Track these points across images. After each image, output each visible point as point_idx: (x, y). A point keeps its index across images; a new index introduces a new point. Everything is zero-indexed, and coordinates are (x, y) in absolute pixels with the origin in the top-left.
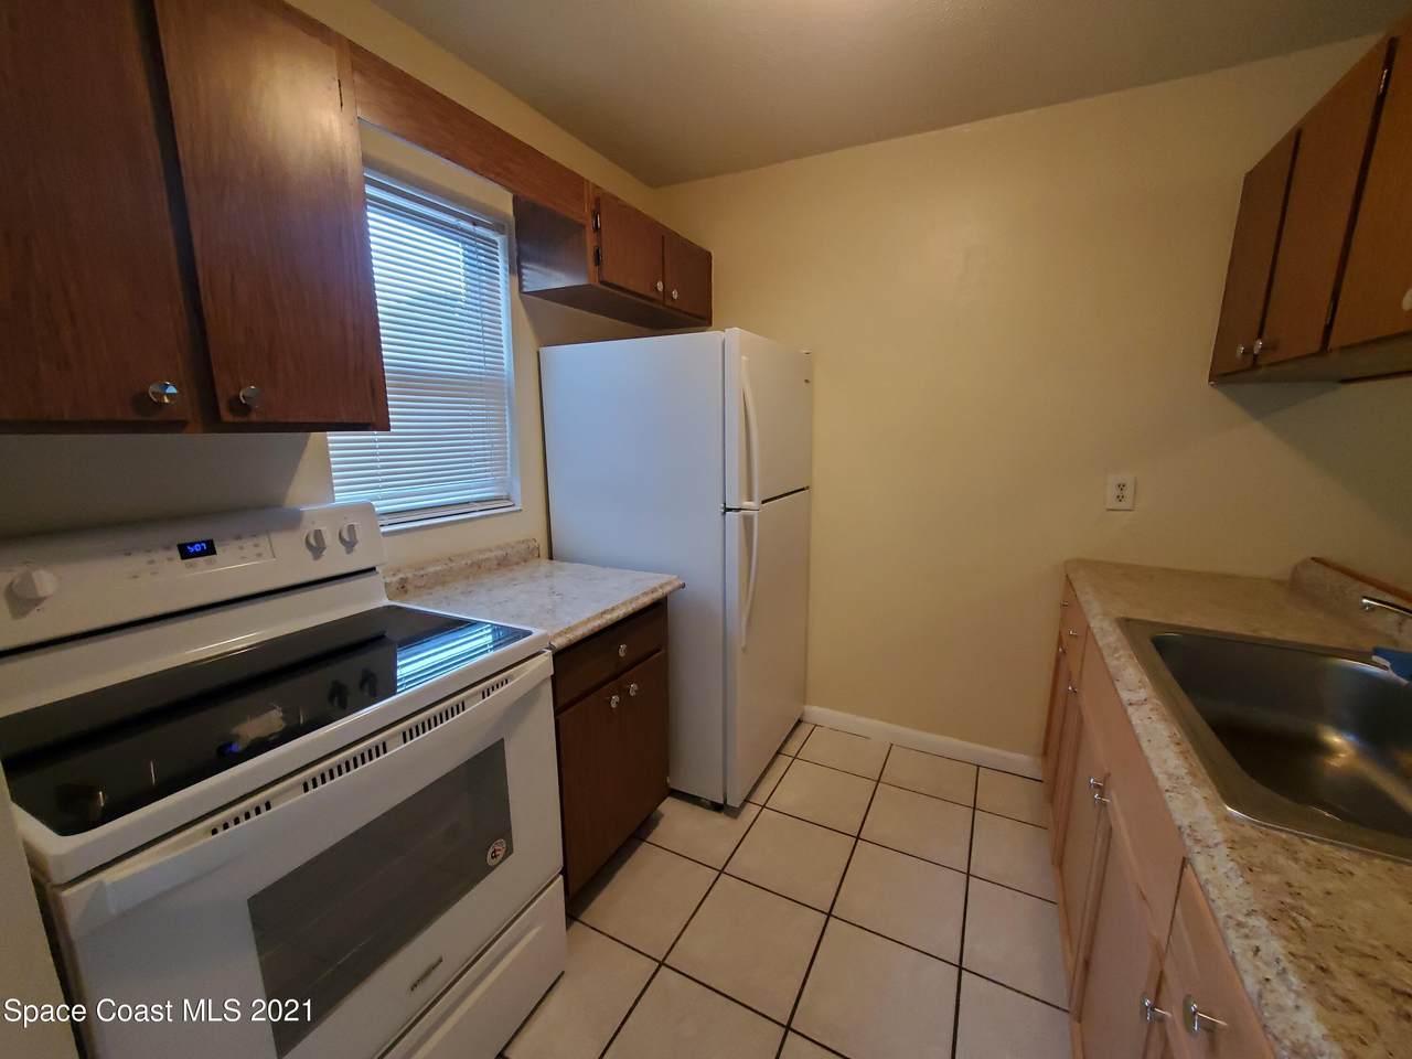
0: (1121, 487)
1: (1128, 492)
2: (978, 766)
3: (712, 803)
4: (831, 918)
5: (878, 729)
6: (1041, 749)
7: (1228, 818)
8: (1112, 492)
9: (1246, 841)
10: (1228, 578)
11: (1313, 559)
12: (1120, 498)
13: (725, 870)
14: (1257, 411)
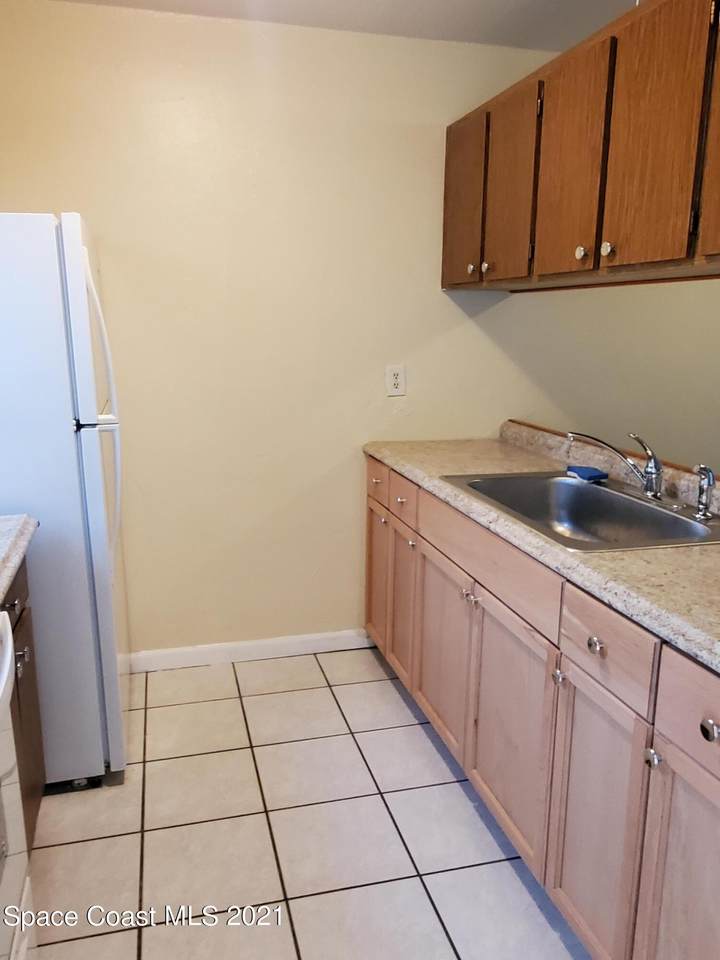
0: (396, 376)
1: (401, 380)
2: (315, 654)
3: (89, 779)
4: (270, 814)
5: (216, 652)
6: (363, 618)
7: (573, 554)
8: (390, 380)
9: (586, 559)
10: (468, 442)
11: (510, 421)
12: (396, 386)
13: (146, 828)
14: (472, 312)
